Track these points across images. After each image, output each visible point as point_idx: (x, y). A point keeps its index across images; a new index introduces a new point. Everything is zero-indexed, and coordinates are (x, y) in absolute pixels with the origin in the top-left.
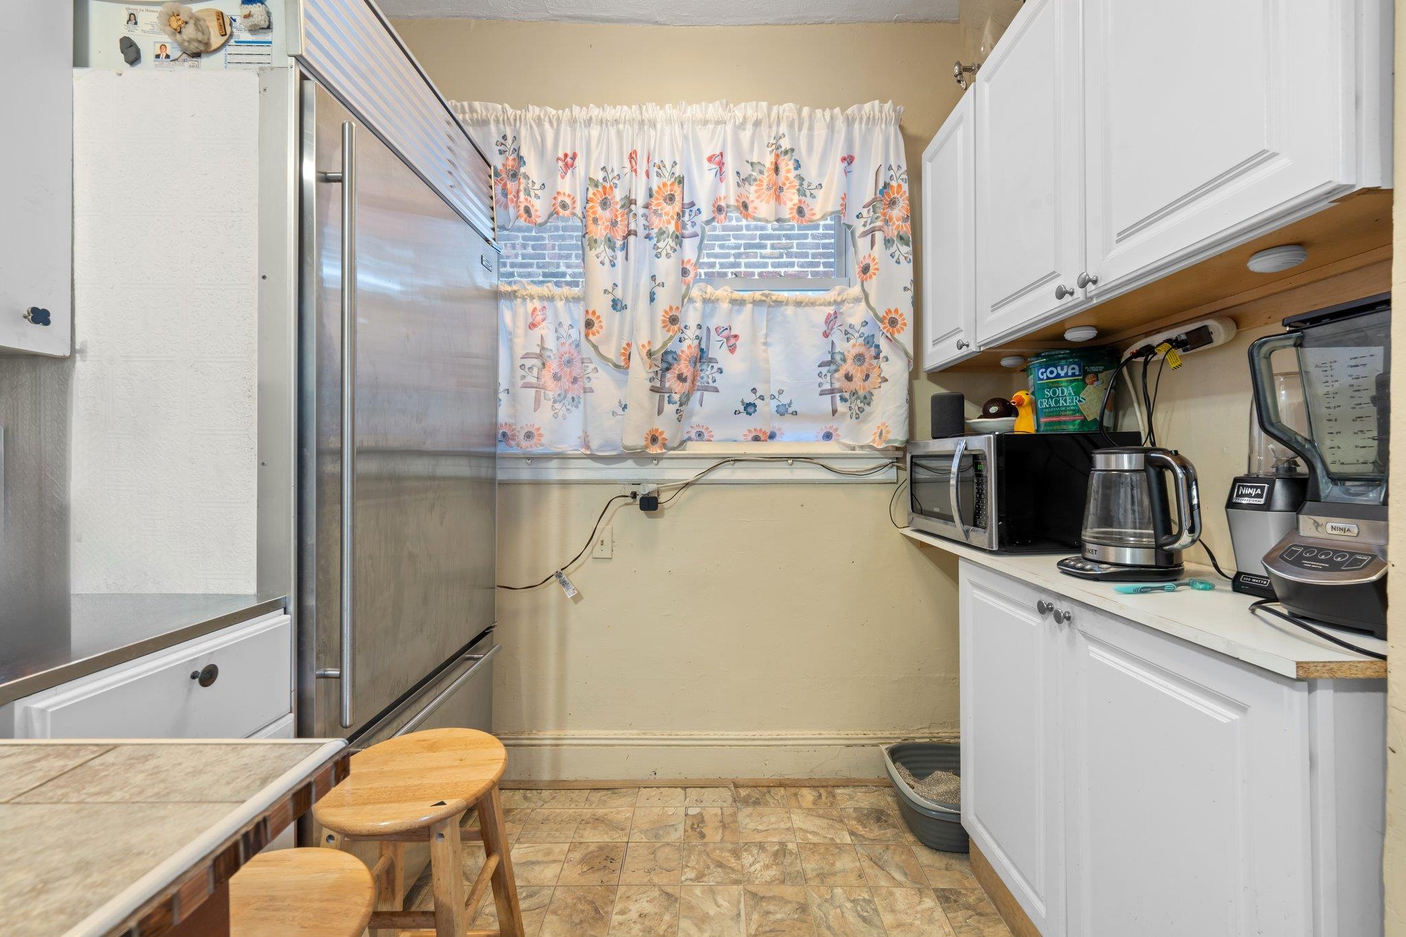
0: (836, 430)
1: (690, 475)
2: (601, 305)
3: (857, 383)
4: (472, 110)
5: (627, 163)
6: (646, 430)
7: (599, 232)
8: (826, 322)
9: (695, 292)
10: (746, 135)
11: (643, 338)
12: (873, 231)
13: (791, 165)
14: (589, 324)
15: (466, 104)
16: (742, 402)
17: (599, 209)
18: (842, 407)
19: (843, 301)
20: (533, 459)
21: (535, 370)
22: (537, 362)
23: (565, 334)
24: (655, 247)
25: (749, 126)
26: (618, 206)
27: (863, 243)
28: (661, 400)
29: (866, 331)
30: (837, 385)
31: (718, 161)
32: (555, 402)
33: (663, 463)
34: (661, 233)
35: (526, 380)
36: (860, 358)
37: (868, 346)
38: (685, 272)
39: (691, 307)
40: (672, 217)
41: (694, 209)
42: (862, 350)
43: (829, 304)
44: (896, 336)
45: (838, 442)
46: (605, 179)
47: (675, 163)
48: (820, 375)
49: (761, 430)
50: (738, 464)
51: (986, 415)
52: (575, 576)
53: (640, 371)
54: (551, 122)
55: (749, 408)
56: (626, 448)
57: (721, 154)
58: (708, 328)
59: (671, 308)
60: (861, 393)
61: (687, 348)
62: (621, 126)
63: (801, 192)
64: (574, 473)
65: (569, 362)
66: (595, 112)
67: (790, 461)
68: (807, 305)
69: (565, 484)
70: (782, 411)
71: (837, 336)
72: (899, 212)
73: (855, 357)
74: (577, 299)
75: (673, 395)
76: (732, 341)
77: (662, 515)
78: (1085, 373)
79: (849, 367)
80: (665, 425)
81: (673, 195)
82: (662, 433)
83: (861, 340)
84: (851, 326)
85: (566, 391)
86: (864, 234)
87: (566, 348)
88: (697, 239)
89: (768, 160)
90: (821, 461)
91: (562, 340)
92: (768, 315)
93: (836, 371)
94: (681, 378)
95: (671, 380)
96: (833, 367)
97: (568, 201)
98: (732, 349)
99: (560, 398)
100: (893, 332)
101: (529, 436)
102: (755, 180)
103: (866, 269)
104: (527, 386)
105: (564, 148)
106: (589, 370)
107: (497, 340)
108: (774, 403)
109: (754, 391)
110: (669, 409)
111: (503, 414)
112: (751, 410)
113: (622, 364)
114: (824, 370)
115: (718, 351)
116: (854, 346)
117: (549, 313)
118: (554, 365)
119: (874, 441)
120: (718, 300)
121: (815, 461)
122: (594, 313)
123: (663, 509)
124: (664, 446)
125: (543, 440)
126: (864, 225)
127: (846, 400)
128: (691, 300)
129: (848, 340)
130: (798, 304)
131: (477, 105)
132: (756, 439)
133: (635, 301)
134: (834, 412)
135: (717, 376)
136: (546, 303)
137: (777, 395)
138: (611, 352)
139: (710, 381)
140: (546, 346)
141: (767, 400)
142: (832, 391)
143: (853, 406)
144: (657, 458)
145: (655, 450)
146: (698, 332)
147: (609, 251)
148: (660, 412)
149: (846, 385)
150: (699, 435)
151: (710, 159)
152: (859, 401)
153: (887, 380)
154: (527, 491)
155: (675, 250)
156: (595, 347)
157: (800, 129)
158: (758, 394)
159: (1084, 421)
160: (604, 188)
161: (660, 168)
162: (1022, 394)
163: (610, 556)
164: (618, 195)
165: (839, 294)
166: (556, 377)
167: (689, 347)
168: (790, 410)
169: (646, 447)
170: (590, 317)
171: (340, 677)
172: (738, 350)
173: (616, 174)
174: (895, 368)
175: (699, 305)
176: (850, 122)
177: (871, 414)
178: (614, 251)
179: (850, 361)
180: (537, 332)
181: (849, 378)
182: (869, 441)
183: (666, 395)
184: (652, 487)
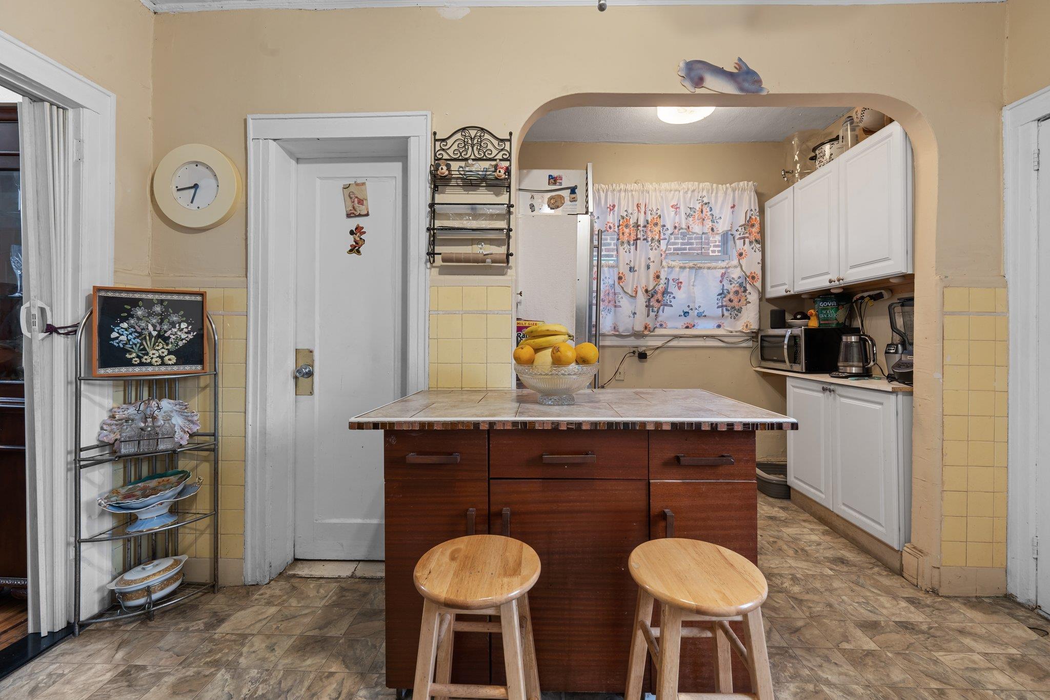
0: (723, 323)
1: (659, 344)
2: (625, 269)
3: (735, 303)
5: (635, 208)
6: (643, 324)
7: (624, 238)
8: (721, 276)
9: (664, 264)
10: (688, 196)
11: (643, 283)
12: (744, 238)
13: (708, 209)
14: (620, 278)
16: (683, 311)
17: (624, 228)
18: (726, 313)
19: (729, 267)
23: (608, 282)
25: (689, 192)
26: (632, 227)
27: (739, 243)
28: (649, 310)
29: (740, 280)
30: (724, 304)
31: (676, 207)
33: (648, 338)
34: (653, 239)
36: (737, 292)
37: (741, 287)
39: (663, 270)
40: (657, 233)
41: (665, 228)
42: (738, 289)
43: (723, 268)
44: (755, 283)
45: (724, 329)
46: (626, 215)
47: (658, 209)
48: (717, 299)
49: (687, 323)
50: (681, 339)
51: (795, 318)
53: (642, 298)
54: (603, 191)
56: (634, 331)
57: (678, 204)
58: (670, 279)
59: (656, 271)
61: (660, 288)
62: (634, 193)
63: (713, 221)
65: (608, 294)
66: (622, 186)
67: (705, 338)
68: (713, 268)
69: (604, 347)
70: (700, 315)
71: (725, 282)
72: (756, 229)
73: (734, 292)
74: (613, 267)
75: (654, 308)
76: (680, 284)
77: (647, 361)
78: (838, 305)
79: (731, 296)
80: (650, 321)
81: (657, 223)
82: (649, 325)
83: (737, 285)
84: (733, 278)
85: (607, 307)
86: (740, 239)
88: (667, 241)
89: (698, 207)
90: (718, 338)
91: (606, 284)
92: (695, 273)
93: (724, 297)
95: (653, 302)
96: (723, 296)
97: (612, 225)
98: (679, 288)
100: (752, 281)
102: (693, 216)
103: (741, 254)
105: (610, 203)
106: (619, 298)
108: (696, 312)
109: (689, 306)
110: (652, 314)
112: (686, 315)
113: (634, 295)
114: (719, 297)
115: (672, 288)
116: (734, 287)
119: (743, 329)
120: (674, 267)
121: (715, 337)
122: (622, 273)
123: (648, 358)
124: (649, 331)
126: (740, 235)
127: (728, 310)
128: (663, 267)
129: (731, 284)
130: (709, 268)
132: (687, 327)
133: (640, 268)
134: (723, 315)
135: (672, 300)
137: (698, 308)
138: (629, 289)
139: (668, 302)
141: (694, 310)
142: (722, 306)
143: (732, 313)
144: (645, 336)
145: (645, 332)
146: (665, 281)
147: (628, 246)
148: (648, 316)
149: (729, 303)
150: (661, 326)
151: (672, 206)
152: (735, 311)
153: (749, 302)
155: (659, 247)
156: (623, 288)
157: (712, 194)
158: (690, 308)
159: (838, 324)
160: (627, 219)
161: (651, 211)
162: (812, 311)
163: (624, 379)
164: (632, 222)
165: (727, 264)
167: (662, 287)
168: (703, 315)
169: (643, 331)
170: (621, 275)
172: (682, 288)
173: (631, 213)
174: (753, 297)
175: (666, 269)
176: (734, 190)
177: (741, 317)
178: (630, 246)
179: (731, 293)
181: (731, 301)
182: (740, 329)
183: (651, 309)
184: (644, 348)
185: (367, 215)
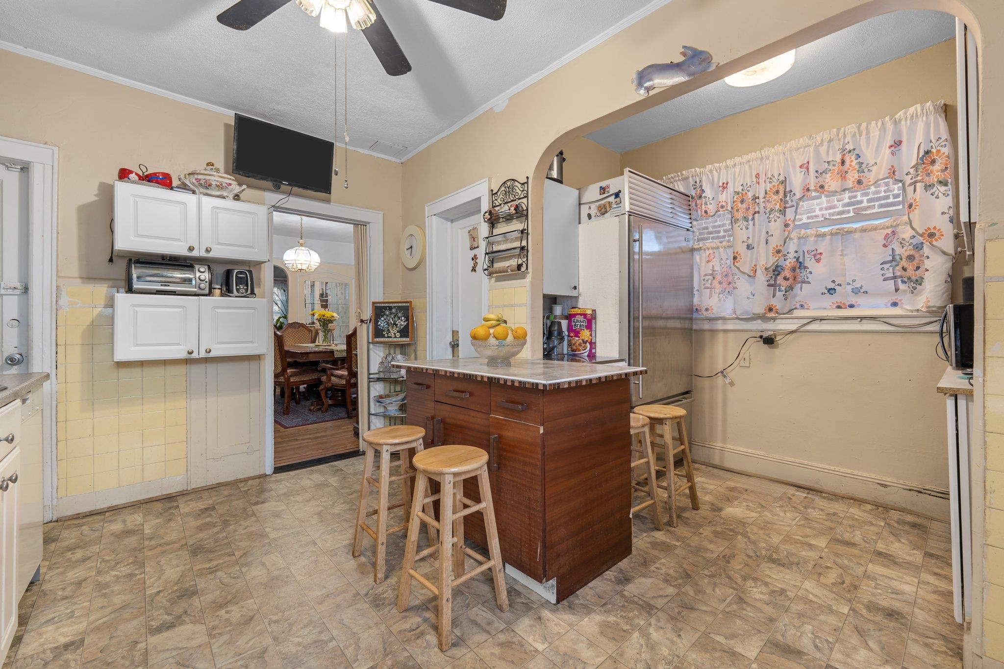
0: (901, 300)
1: (793, 327)
2: (741, 249)
3: (911, 272)
4: (682, 174)
5: (754, 179)
6: (766, 304)
7: (740, 215)
8: (885, 239)
9: (794, 235)
10: (823, 150)
11: (762, 262)
12: (916, 182)
13: (854, 158)
14: (735, 258)
15: (679, 173)
16: (826, 288)
17: (740, 205)
18: (902, 287)
19: (897, 225)
20: (711, 320)
21: (710, 280)
22: (711, 277)
23: (724, 263)
24: (768, 218)
25: (826, 144)
26: (750, 200)
27: (910, 190)
28: (775, 290)
29: (914, 241)
30: (898, 274)
31: (805, 167)
32: (719, 294)
33: (778, 321)
34: (772, 210)
35: (706, 285)
36: (911, 258)
37: (917, 250)
38: (786, 225)
39: (791, 242)
40: (778, 202)
41: (792, 193)
42: (912, 253)
43: (887, 227)
44: (934, 243)
45: (902, 308)
46: (742, 190)
47: (780, 174)
48: (882, 269)
49: (841, 303)
50: (823, 321)
52: (732, 374)
53: (762, 278)
54: (716, 170)
55: (831, 291)
56: (754, 314)
57: (808, 163)
58: (803, 251)
59: (777, 246)
60: (914, 278)
61: (790, 261)
62: (751, 163)
63: (860, 171)
64: (729, 327)
65: (726, 275)
66: (738, 159)
67: (859, 320)
68: (870, 230)
69: (725, 331)
70: (856, 291)
71: (896, 245)
72: (939, 166)
73: (907, 257)
74: (729, 247)
75: (781, 287)
76: (818, 256)
77: (777, 347)
79: (904, 263)
80: (777, 302)
81: (778, 190)
82: (776, 307)
83: (911, 247)
84: (904, 239)
85: (725, 289)
87: (725, 269)
88: (794, 208)
89: (838, 158)
90: (882, 320)
91: (723, 266)
92: (842, 239)
93: (897, 265)
94: (786, 279)
95: (780, 280)
96: (894, 263)
97: (724, 204)
98: (818, 261)
99: (723, 292)
100: (932, 241)
101: (707, 310)
102: (830, 170)
103: (910, 206)
104: (706, 288)
105: (723, 180)
106: (736, 279)
107: (693, 269)
108: (849, 288)
109: (833, 281)
110: (779, 294)
111: (696, 301)
112: (832, 292)
113: (752, 275)
114: (886, 266)
115: (810, 263)
116: (906, 250)
117: (717, 255)
118: (719, 278)
119: (922, 307)
120: (808, 237)
121: (878, 319)
122: (737, 252)
123: (778, 345)
124: (777, 312)
125: (714, 311)
126: (911, 179)
127: (904, 283)
128: (791, 239)
129: (903, 247)
130: (864, 230)
131: (684, 172)
132: (839, 307)
133: (759, 245)
134: (898, 290)
135: (809, 275)
136: (715, 250)
137: (851, 283)
138: (746, 269)
139: (805, 278)
140: (716, 269)
141: (843, 286)
142: (895, 278)
143: (909, 286)
144: (774, 319)
145: (772, 315)
146: (796, 255)
147: (745, 223)
148: (774, 296)
149: (903, 273)
150: (802, 306)
151: (801, 167)
152: (912, 283)
153: (928, 270)
154: (707, 334)
155: (779, 217)
156: (738, 268)
157: (860, 136)
158: (836, 283)
160: (742, 194)
161: (771, 179)
163: (748, 366)
164: (750, 195)
165: (894, 221)
166: (720, 283)
167: (790, 263)
168: (862, 291)
169: (765, 313)
170: (735, 255)
171: (639, 384)
172: (822, 261)
173: (749, 185)
174: (935, 262)
175: (795, 241)
176: (896, 123)
177: (921, 291)
178: (748, 222)
179: (904, 260)
180: (710, 264)
181: (904, 269)
182: (919, 307)
183: (778, 288)
184: (771, 333)
185: (478, 247)
